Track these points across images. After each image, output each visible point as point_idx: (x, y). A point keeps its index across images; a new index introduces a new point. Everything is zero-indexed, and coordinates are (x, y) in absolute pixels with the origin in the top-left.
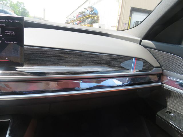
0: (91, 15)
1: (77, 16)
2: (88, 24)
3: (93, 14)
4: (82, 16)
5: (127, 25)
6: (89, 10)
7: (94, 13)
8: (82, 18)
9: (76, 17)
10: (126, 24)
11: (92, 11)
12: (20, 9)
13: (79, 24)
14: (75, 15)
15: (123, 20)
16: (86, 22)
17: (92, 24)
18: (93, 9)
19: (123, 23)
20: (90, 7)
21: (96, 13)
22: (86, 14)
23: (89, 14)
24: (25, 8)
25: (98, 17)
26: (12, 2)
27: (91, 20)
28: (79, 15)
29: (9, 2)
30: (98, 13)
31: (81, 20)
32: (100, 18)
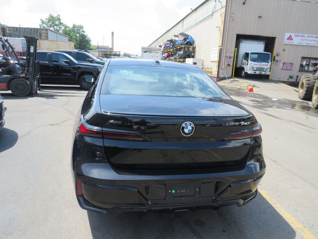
0: (183, 46)
1: (165, 45)
2: (180, 58)
3: (186, 44)
4: (171, 47)
5: (232, 59)
6: (181, 38)
7: (188, 42)
8: (171, 50)
9: (163, 47)
10: (230, 57)
11: (185, 39)
12: (77, 36)
13: (167, 57)
14: (162, 44)
15: (226, 52)
16: (177, 55)
17: (185, 58)
18: (186, 37)
19: (226, 57)
20: (182, 34)
21: (191, 42)
22: (177, 44)
23: (181, 44)
24: (85, 34)
25: (194, 48)
26: (67, 27)
27: (184, 53)
28: (168, 44)
29: (63, 28)
30: (194, 42)
31: (170, 51)
32: (197, 50)
